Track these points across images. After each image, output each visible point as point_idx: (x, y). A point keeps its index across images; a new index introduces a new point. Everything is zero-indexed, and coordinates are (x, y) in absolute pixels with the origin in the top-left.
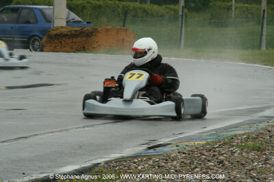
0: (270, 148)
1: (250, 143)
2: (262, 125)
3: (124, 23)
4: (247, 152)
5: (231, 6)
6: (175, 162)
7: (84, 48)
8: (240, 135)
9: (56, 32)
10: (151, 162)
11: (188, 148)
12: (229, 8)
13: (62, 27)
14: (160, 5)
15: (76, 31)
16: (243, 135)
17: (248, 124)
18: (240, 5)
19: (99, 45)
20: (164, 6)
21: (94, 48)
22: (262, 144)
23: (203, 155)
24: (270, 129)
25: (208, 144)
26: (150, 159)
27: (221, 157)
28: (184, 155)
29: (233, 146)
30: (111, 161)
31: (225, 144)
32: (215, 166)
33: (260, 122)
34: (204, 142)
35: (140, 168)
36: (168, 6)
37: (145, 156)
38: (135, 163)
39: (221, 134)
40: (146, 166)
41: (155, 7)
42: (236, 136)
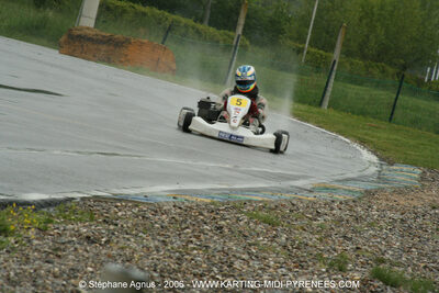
0: (286, 224)
1: (263, 214)
2: (288, 196)
3: (164, 39)
4: (256, 223)
5: (303, 49)
6: (164, 217)
7: (109, 59)
8: (255, 202)
9: (79, 33)
10: (136, 210)
11: (187, 204)
12: (300, 51)
13: (88, 28)
14: (219, 29)
15: (104, 37)
16: (260, 202)
17: (271, 191)
18: (313, 50)
19: (128, 61)
20: (222, 31)
21: (121, 62)
22: (277, 217)
23: (202, 215)
24: (295, 202)
25: (213, 203)
26: (137, 206)
27: (223, 222)
28: (179, 210)
29: (242, 212)
30: (89, 199)
31: (234, 207)
32: (211, 230)
33: (288, 192)
34: (208, 201)
35: (120, 214)
36: (227, 31)
37: (131, 201)
38: (117, 207)
39: (234, 196)
40: (129, 213)
41: (212, 29)
42: (250, 201)
